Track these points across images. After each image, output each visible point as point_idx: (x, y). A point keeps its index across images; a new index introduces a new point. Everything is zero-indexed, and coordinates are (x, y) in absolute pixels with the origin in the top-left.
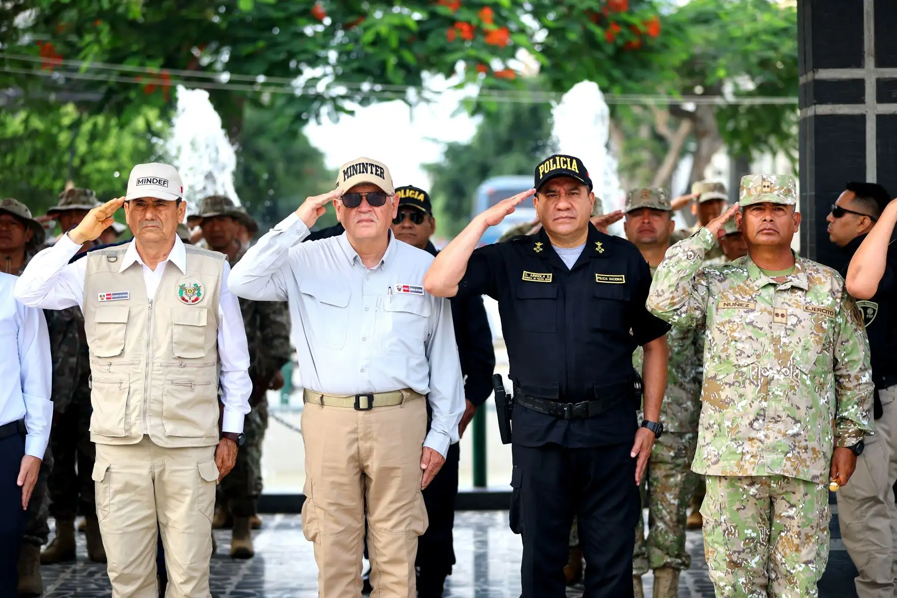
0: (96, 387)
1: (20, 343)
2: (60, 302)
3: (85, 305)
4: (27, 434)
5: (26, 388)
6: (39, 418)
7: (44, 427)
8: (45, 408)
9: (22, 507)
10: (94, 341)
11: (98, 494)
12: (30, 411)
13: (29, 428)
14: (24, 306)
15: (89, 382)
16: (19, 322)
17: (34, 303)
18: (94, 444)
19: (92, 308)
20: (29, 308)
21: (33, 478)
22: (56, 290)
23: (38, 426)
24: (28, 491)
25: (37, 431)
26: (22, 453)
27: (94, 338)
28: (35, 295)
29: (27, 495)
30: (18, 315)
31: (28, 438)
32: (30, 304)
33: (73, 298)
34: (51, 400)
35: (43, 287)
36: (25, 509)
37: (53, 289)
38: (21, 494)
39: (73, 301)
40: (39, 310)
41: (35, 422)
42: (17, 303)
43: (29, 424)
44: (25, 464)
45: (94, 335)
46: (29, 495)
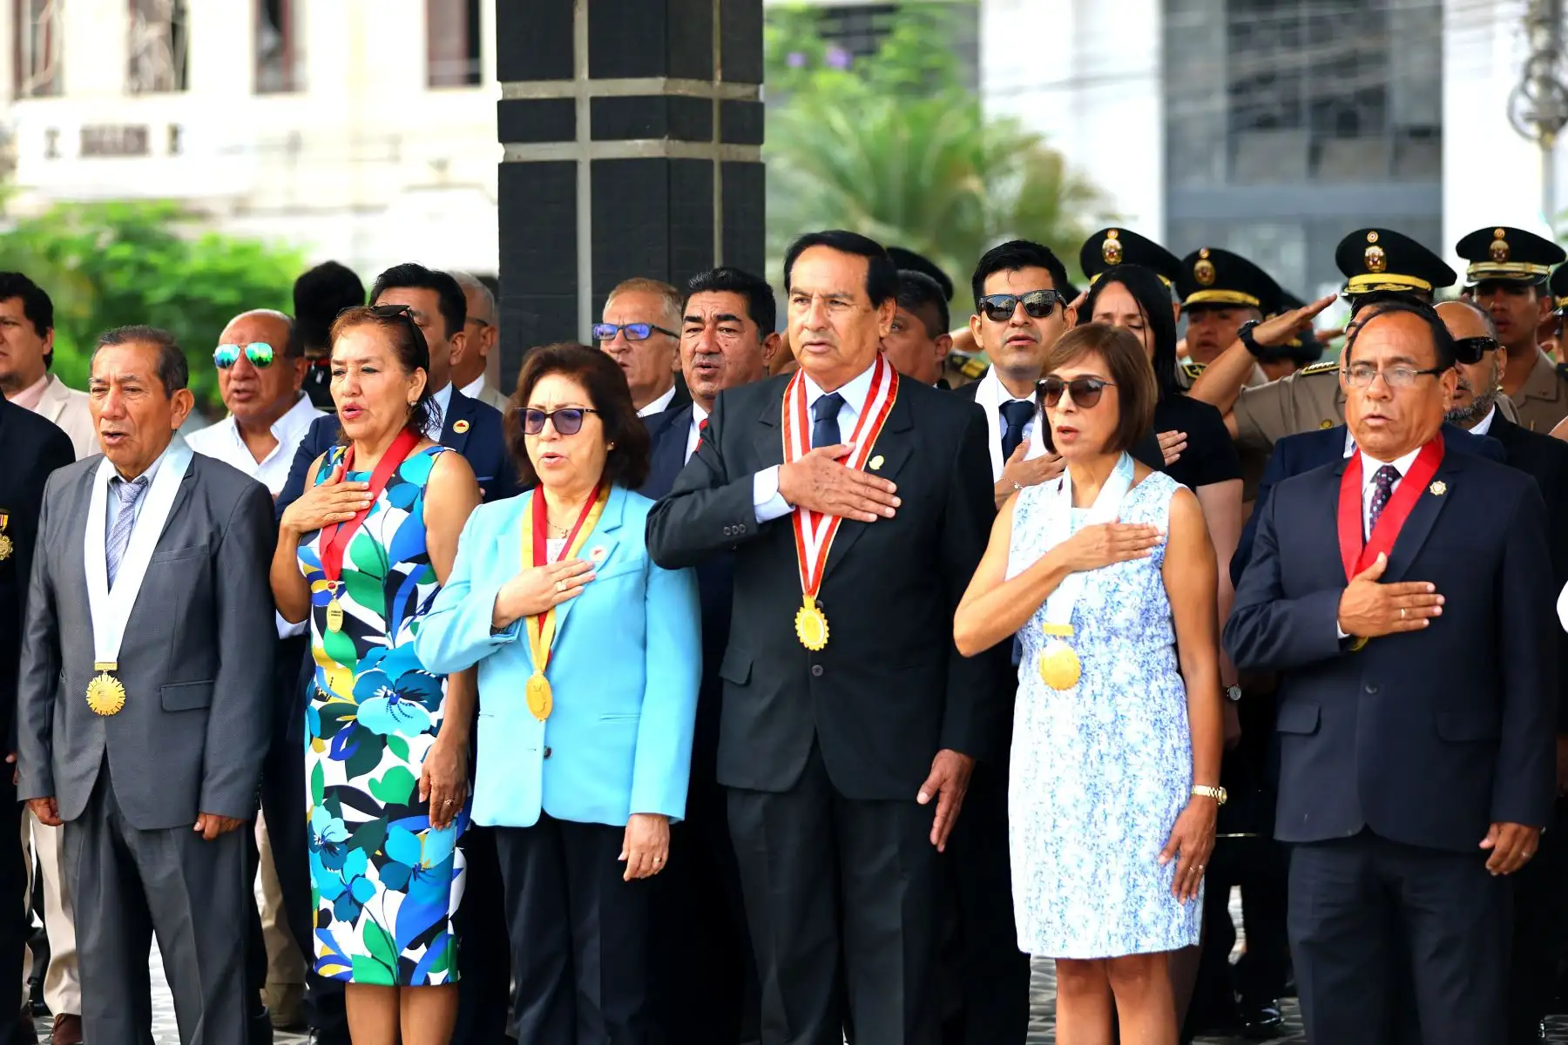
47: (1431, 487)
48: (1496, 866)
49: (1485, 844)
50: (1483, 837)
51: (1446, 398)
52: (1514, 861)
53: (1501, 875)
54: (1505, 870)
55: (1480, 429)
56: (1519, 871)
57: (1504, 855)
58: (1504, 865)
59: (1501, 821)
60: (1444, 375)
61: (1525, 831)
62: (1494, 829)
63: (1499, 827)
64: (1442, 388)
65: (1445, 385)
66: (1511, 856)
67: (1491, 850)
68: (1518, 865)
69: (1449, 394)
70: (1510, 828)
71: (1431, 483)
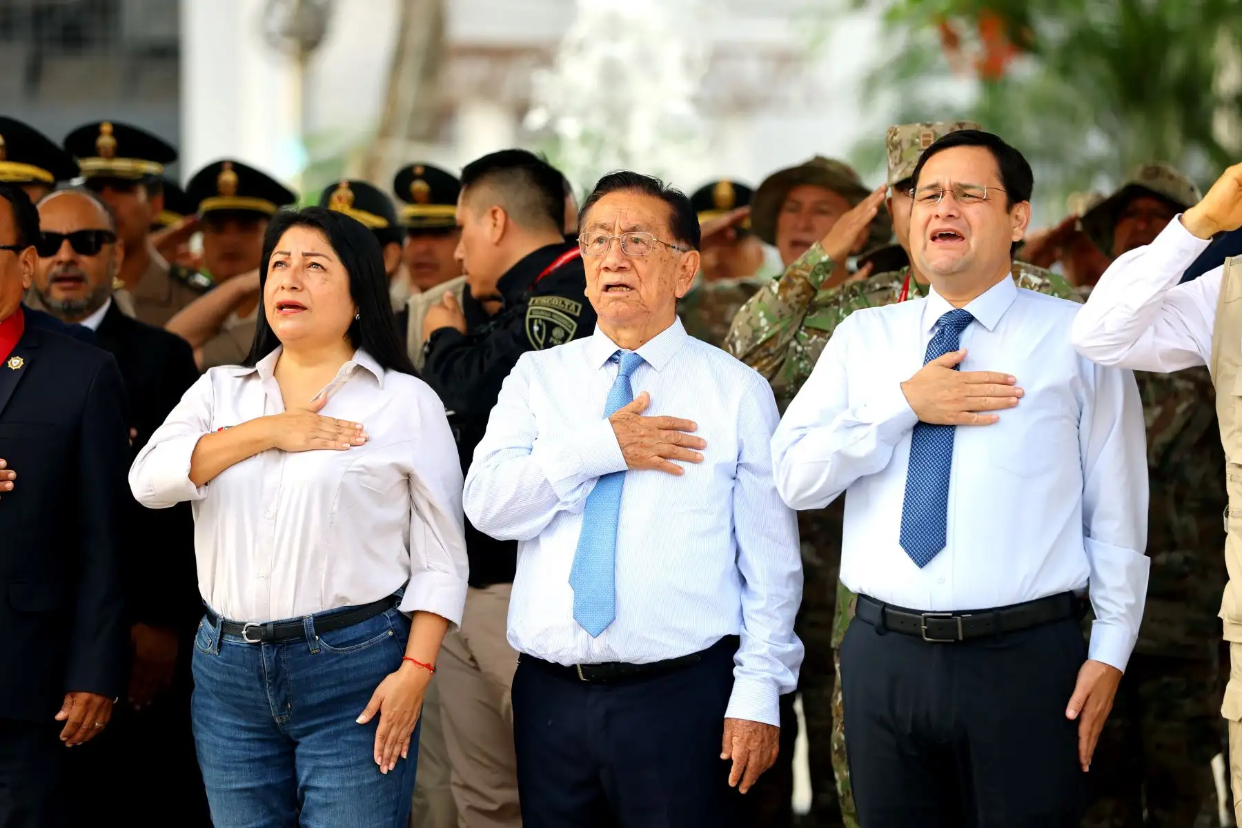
0: (1235, 529)
1: (1084, 438)
2: (1168, 356)
3: (1215, 362)
4: (1095, 618)
5: (1095, 527)
6: (1119, 589)
7: (1129, 606)
8: (1131, 568)
9: (1080, 765)
10: (1233, 433)
11: (1234, 747)
12: (1102, 573)
13: (1098, 607)
14: (1095, 365)
15: (1225, 518)
16: (1083, 394)
17: (1114, 356)
18: (1228, 643)
19: (1228, 368)
20: (1105, 369)
21: (1100, 707)
22: (1157, 332)
23: (1117, 604)
24: (1090, 734)
25: (1115, 615)
26: (1083, 655)
27: (1233, 428)
28: (1114, 340)
29: (1089, 741)
30: (1079, 382)
31: (1096, 629)
32: (1105, 359)
33: (1193, 348)
34: (1146, 554)
35: (1130, 325)
36: (1086, 769)
37: (1151, 329)
38: (1076, 739)
39: (1193, 355)
40: (1124, 372)
41: (1114, 596)
42: (1080, 358)
43: (1097, 597)
44: (1086, 678)
45: (1233, 423)
46: (1093, 743)
47: (9, 362)
48: (70, 737)
49: (60, 716)
50: (58, 712)
51: (26, 276)
52: (88, 730)
53: (75, 746)
54: (80, 741)
55: (92, 322)
56: (92, 740)
57: (78, 725)
58: (79, 735)
59: (73, 692)
60: (24, 253)
61: (97, 700)
62: (68, 700)
63: (73, 697)
64: (22, 266)
65: (25, 263)
66: (84, 726)
67: (64, 721)
68: (91, 735)
69: (30, 272)
70: (83, 697)
71: (9, 358)
